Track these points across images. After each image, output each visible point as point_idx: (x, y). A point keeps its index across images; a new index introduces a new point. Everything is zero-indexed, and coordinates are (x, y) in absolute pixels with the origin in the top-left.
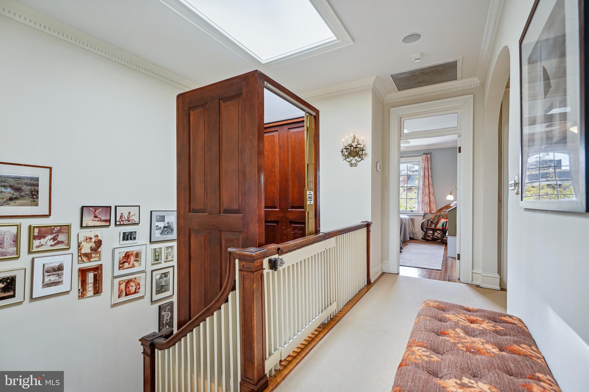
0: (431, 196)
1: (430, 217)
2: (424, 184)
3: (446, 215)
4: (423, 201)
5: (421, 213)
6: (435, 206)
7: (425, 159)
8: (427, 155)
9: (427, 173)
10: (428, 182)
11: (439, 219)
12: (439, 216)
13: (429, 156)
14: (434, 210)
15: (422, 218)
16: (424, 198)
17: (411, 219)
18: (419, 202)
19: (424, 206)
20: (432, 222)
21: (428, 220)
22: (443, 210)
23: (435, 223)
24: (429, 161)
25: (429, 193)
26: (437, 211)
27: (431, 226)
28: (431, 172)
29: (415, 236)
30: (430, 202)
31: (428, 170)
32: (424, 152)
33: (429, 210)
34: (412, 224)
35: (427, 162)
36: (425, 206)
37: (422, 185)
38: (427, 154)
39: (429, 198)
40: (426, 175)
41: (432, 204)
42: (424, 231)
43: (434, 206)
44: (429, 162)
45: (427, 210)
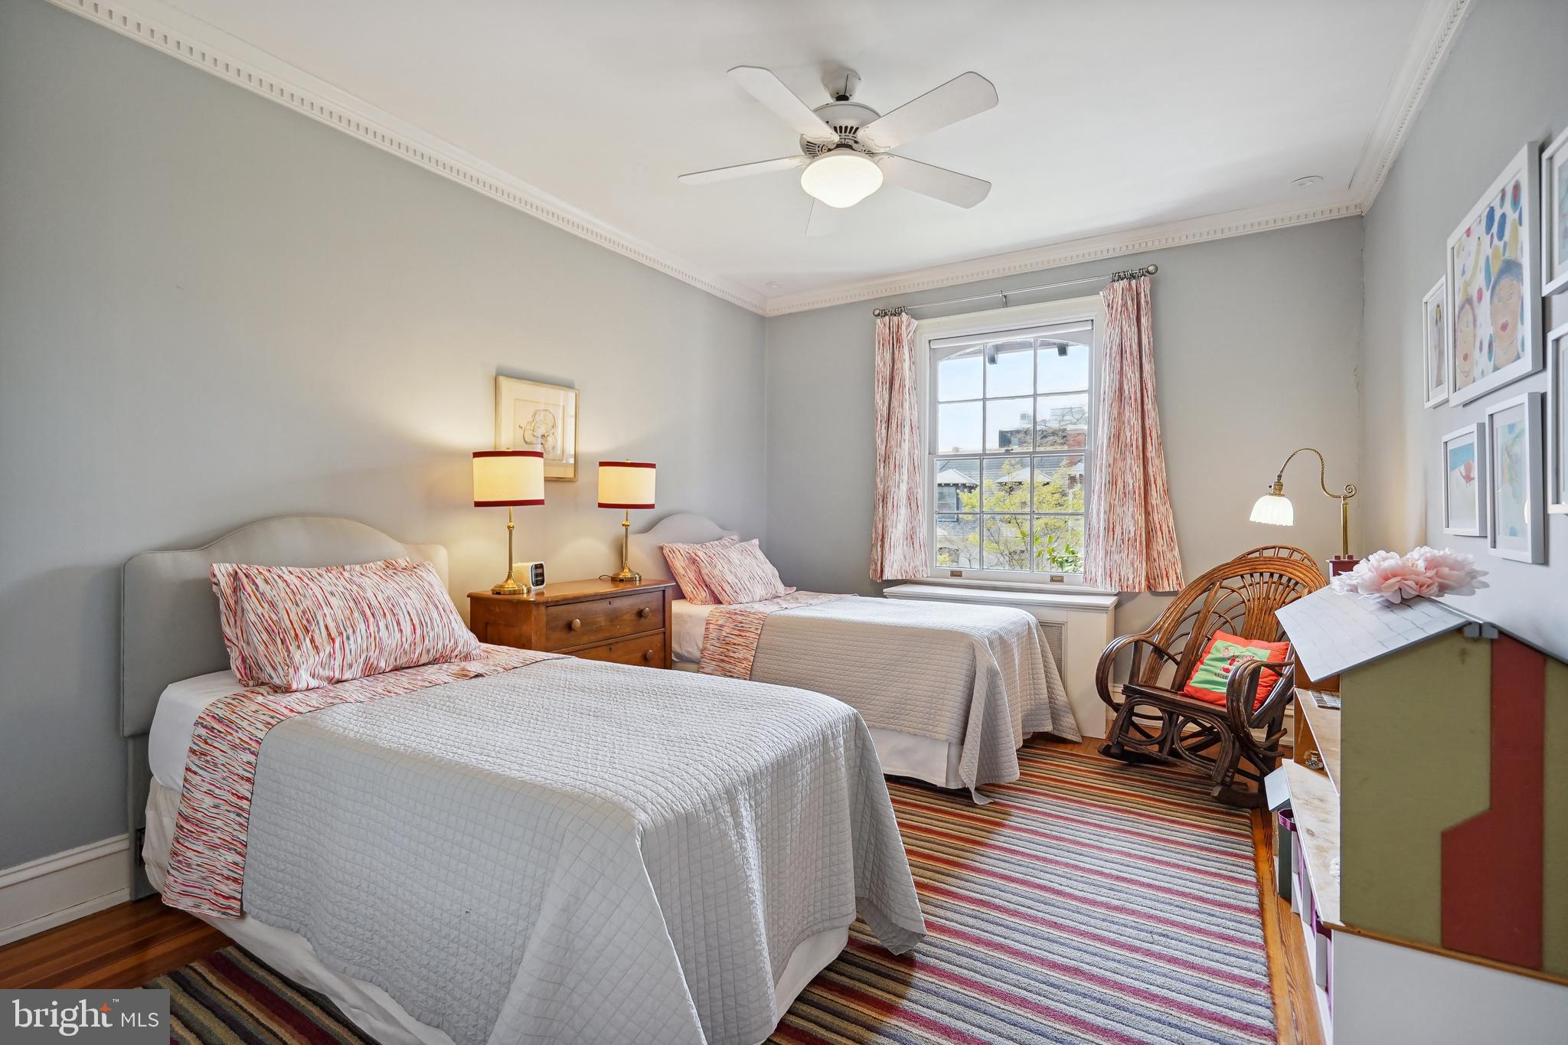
0: (1155, 498)
1: (1150, 614)
2: (1117, 437)
3: (1242, 609)
4: (1110, 529)
5: (1101, 589)
6: (1178, 557)
7: (1125, 305)
8: (1134, 282)
9: (1132, 374)
10: (1138, 428)
11: (1204, 632)
12: (1202, 617)
13: (1145, 284)
14: (1173, 577)
15: (1104, 621)
16: (1119, 510)
17: (1043, 624)
18: (1094, 532)
19: (1116, 557)
20: (1160, 652)
21: (1137, 643)
22: (1225, 583)
23: (1178, 658)
24: (1143, 312)
25: (1146, 483)
26: (1191, 587)
27: (1154, 672)
28: (1157, 373)
29: (1068, 721)
30: (1148, 533)
31: (1137, 362)
32: (1119, 267)
33: (1148, 579)
34: (1050, 655)
35: (1134, 316)
36: (1124, 556)
37: (1105, 441)
38: (1132, 276)
39: (1147, 514)
40: (1126, 387)
41: (1159, 544)
42: (1116, 707)
43: (1169, 556)
44: (1143, 320)
45: (1134, 574)
